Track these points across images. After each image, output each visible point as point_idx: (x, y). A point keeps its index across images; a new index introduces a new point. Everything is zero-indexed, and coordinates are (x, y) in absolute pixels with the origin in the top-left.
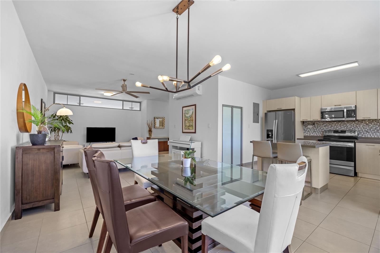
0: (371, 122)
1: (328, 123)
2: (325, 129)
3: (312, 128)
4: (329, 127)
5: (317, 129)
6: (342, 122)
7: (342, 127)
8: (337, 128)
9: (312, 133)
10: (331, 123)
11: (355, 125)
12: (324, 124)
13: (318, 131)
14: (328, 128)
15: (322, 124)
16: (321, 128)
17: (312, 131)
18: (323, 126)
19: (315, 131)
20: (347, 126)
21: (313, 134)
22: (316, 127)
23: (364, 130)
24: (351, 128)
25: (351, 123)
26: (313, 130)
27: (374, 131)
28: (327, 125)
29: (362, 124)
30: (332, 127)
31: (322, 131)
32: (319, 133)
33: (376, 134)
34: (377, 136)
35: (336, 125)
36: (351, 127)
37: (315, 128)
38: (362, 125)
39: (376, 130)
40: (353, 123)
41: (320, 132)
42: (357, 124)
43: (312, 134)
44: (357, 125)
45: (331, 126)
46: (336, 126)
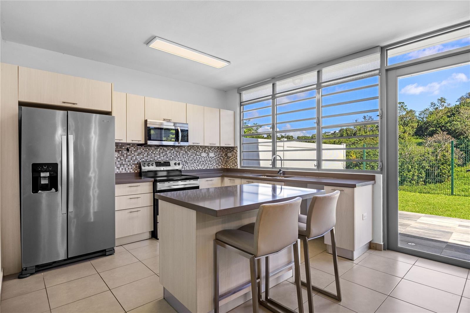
0: (190, 149)
1: (143, 149)
2: (139, 160)
3: (117, 158)
4: (145, 155)
5: (127, 160)
6: (161, 148)
7: (161, 155)
8: (156, 158)
9: (117, 168)
10: (147, 149)
11: (175, 153)
12: (137, 149)
13: (128, 164)
14: (143, 158)
15: (134, 149)
16: (133, 157)
17: (117, 163)
18: (136, 154)
19: (122, 163)
20: (166, 154)
21: (119, 169)
22: (125, 155)
23: (183, 160)
24: (171, 158)
25: (171, 150)
26: (119, 161)
27: (192, 161)
28: (142, 152)
29: (182, 151)
30: (149, 156)
31: (134, 163)
32: (130, 167)
33: (193, 165)
34: (194, 168)
35: (154, 152)
36: (171, 156)
37: (122, 158)
38: (181, 153)
39: (193, 160)
40: (173, 150)
41: (132, 166)
42: (177, 151)
43: (117, 171)
44: (177, 153)
45: (147, 154)
46: (154, 154)
